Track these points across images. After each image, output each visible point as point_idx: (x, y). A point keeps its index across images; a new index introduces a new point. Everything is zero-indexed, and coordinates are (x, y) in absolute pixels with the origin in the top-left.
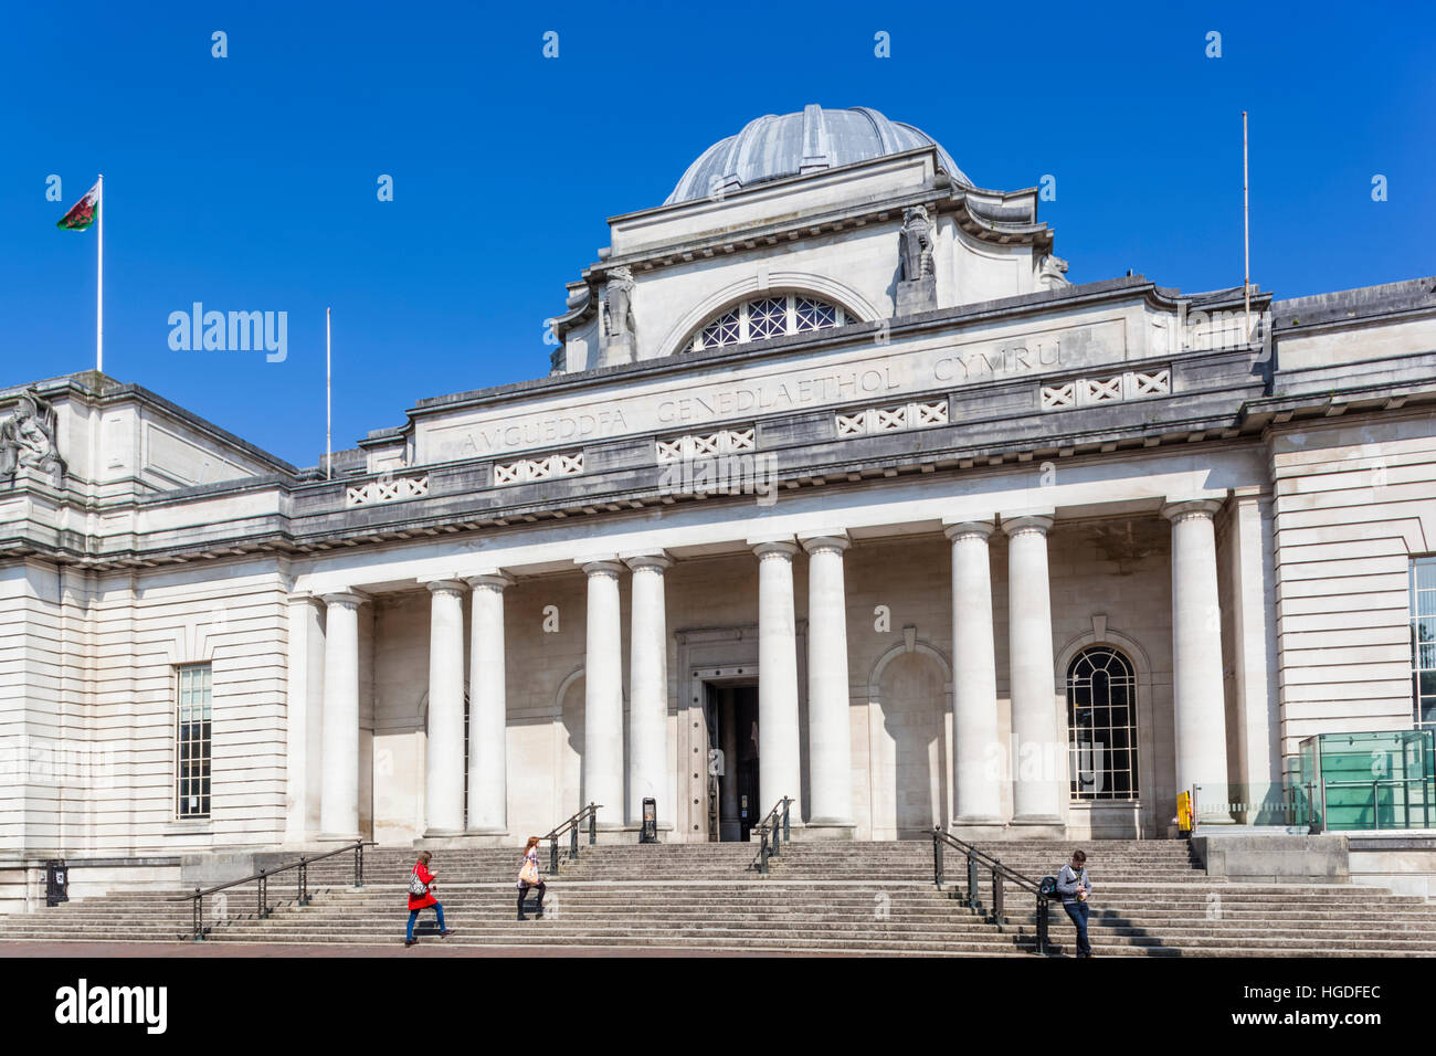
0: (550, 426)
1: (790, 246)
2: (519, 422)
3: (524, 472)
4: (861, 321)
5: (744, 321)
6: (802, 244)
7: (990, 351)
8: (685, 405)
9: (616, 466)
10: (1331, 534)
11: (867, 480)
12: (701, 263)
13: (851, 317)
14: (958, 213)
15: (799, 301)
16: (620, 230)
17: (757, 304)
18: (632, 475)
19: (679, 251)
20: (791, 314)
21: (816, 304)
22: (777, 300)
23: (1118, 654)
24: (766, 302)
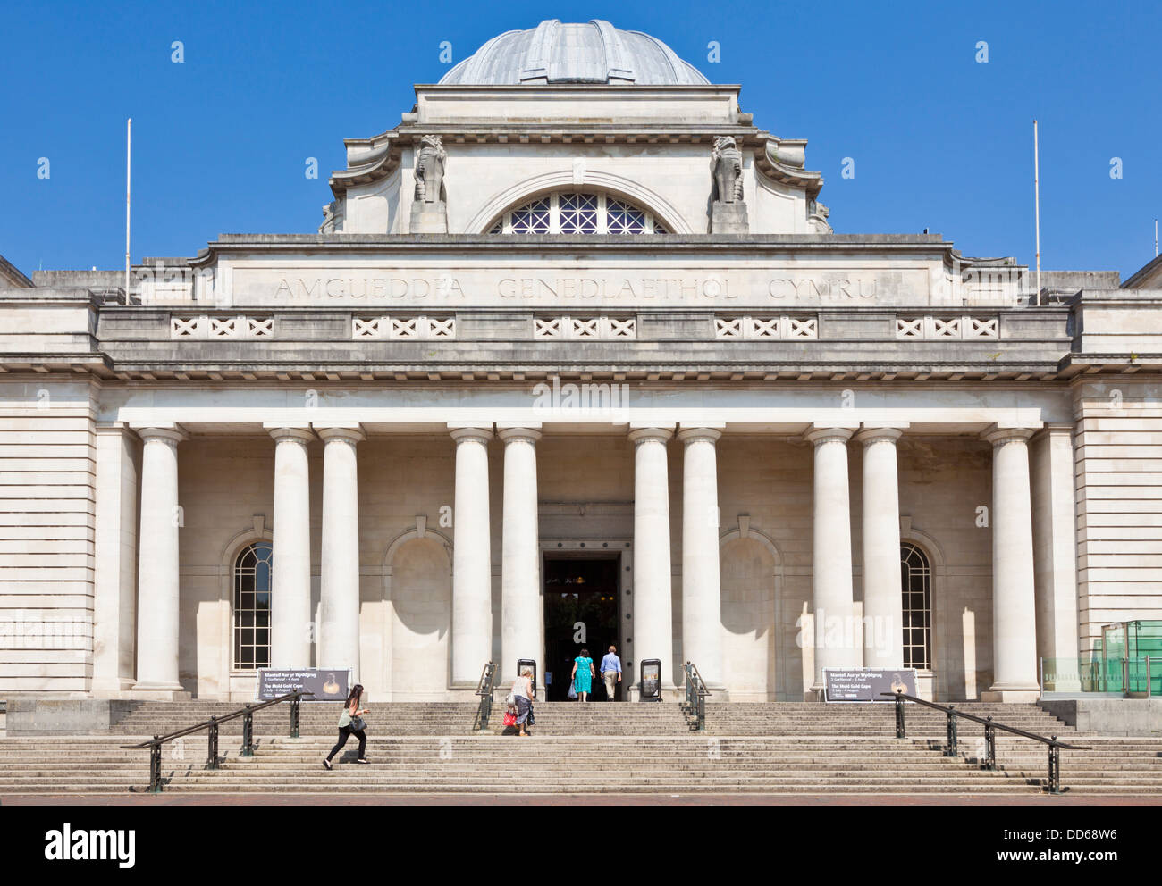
0: (379, 284)
1: (605, 149)
2: (344, 275)
3: (386, 328)
4: (672, 231)
5: (555, 212)
6: (616, 150)
7: (818, 278)
8: (527, 284)
9: (491, 335)
10: (1122, 465)
11: (750, 381)
12: (515, 148)
13: (662, 227)
14: (759, 150)
15: (609, 201)
16: (428, 99)
17: (568, 196)
18: (509, 346)
19: (495, 132)
20: (602, 212)
21: (627, 207)
22: (588, 196)
23: (917, 549)
24: (579, 197)
